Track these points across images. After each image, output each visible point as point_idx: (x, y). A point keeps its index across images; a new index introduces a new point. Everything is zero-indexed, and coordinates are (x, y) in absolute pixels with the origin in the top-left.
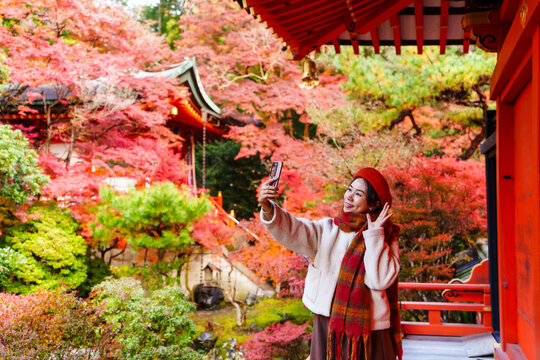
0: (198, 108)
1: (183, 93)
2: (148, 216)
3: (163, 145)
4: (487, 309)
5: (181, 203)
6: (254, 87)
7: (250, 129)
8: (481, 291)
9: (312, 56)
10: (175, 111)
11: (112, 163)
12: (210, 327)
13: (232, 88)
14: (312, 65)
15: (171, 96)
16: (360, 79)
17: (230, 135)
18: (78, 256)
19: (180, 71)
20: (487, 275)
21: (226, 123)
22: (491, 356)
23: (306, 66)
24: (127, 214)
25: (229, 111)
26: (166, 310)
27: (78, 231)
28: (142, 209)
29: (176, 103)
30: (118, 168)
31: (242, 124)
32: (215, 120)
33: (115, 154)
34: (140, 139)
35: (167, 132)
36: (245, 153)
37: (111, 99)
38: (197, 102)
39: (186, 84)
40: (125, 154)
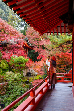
0: (28, 45)
1: (26, 42)
2: (18, 61)
3: (22, 50)
4: (72, 78)
5: (23, 59)
6: (37, 41)
7: (36, 48)
8: (71, 75)
9: (43, 35)
10: (24, 45)
11: (13, 53)
12: (28, 79)
13: (34, 42)
14: (43, 36)
15: (23, 43)
16: (53, 40)
17: (33, 49)
18: (7, 68)
19: (25, 39)
20: (72, 72)
21: (33, 47)
22: (71, 86)
23: (42, 37)
24: (15, 61)
25: (33, 45)
26: (17, 77)
27: (8, 64)
28: (17, 60)
29: (25, 44)
30: (14, 54)
31: (35, 47)
32: (31, 47)
33: (14, 52)
34: (19, 49)
35: (23, 48)
36: (35, 52)
37: (13, 43)
38: (28, 44)
39: (26, 41)
40: (16, 52)
